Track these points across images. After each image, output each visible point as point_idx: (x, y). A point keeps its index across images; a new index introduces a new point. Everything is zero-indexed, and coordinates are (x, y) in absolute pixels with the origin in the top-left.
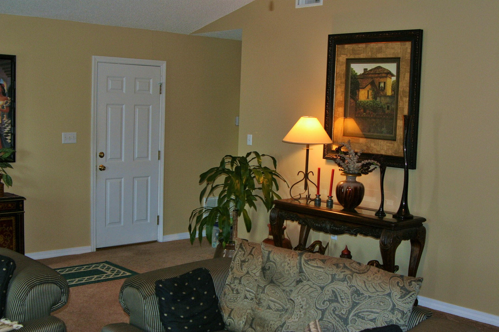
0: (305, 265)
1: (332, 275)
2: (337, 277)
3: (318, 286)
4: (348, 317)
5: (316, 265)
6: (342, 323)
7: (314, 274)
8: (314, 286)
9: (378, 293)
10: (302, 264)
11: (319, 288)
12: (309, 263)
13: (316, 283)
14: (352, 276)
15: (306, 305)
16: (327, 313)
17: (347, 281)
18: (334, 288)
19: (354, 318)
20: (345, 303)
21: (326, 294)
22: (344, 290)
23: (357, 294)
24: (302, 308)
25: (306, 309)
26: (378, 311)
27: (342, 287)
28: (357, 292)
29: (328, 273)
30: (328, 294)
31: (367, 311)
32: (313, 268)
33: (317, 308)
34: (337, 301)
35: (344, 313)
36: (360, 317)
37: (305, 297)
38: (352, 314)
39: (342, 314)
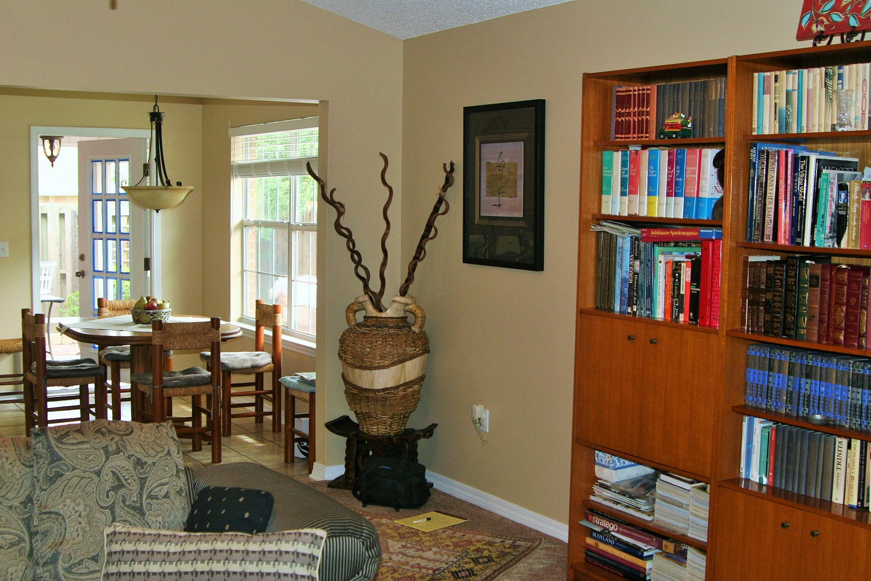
0: (60, 446)
1: (103, 448)
2: (110, 449)
3: (92, 472)
4: (141, 503)
5: (75, 441)
6: (138, 516)
7: (80, 456)
8: (87, 475)
9: (160, 455)
10: (53, 445)
11: (94, 476)
12: (64, 440)
13: (87, 469)
14: (123, 441)
15: (85, 510)
16: (117, 510)
17: (122, 451)
18: (112, 467)
19: (148, 501)
20: (131, 484)
21: (106, 481)
22: (123, 465)
23: (139, 465)
24: (80, 516)
25: (88, 516)
26: (166, 480)
27: (119, 462)
28: (139, 463)
29: (97, 447)
30: (108, 480)
31: (158, 486)
32: (75, 447)
33: (102, 507)
34: (123, 486)
35: (135, 500)
36: (153, 498)
37: (79, 497)
38: (145, 496)
39: (133, 501)
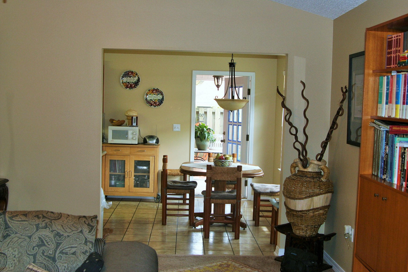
0: (11, 221)
1: (36, 225)
2: (40, 226)
3: (26, 236)
4: (55, 255)
5: (20, 220)
6: (51, 261)
7: (21, 227)
8: (23, 237)
9: (74, 232)
10: (8, 221)
11: (27, 238)
12: (13, 219)
13: (24, 234)
14: (51, 222)
15: (18, 254)
16: (38, 256)
17: (48, 227)
18: (40, 235)
19: (60, 255)
20: (50, 245)
21: (34, 241)
22: (47, 235)
23: (58, 236)
24: (15, 257)
25: (19, 257)
26: (76, 245)
27: (46, 233)
28: (58, 235)
29: (32, 224)
31: (68, 248)
32: (19, 223)
33: (28, 254)
34: (44, 245)
35: (51, 253)
36: (64, 254)
37: (16, 248)
38: (58, 252)
39: (50, 254)
